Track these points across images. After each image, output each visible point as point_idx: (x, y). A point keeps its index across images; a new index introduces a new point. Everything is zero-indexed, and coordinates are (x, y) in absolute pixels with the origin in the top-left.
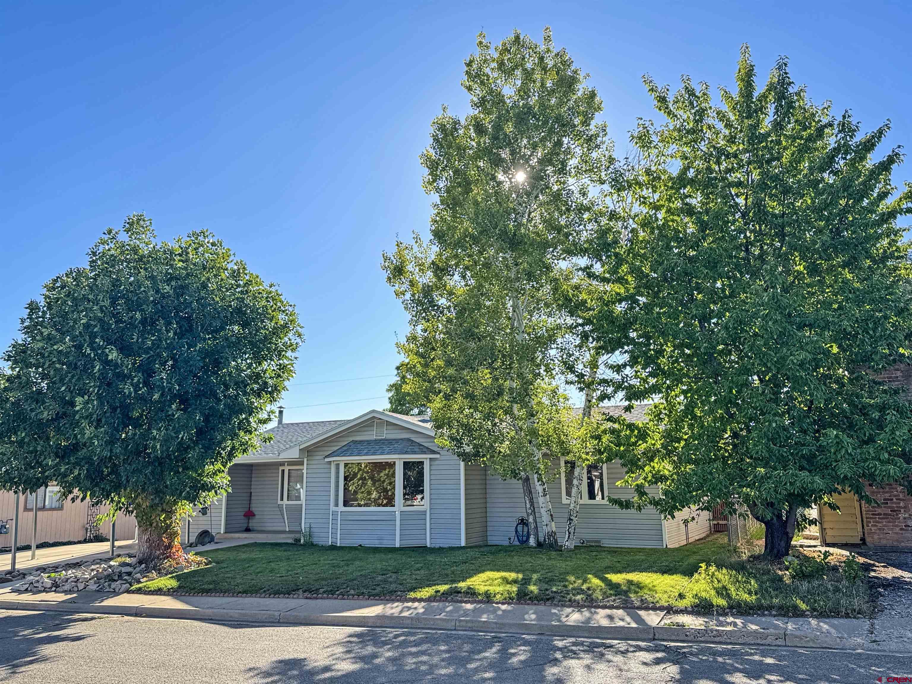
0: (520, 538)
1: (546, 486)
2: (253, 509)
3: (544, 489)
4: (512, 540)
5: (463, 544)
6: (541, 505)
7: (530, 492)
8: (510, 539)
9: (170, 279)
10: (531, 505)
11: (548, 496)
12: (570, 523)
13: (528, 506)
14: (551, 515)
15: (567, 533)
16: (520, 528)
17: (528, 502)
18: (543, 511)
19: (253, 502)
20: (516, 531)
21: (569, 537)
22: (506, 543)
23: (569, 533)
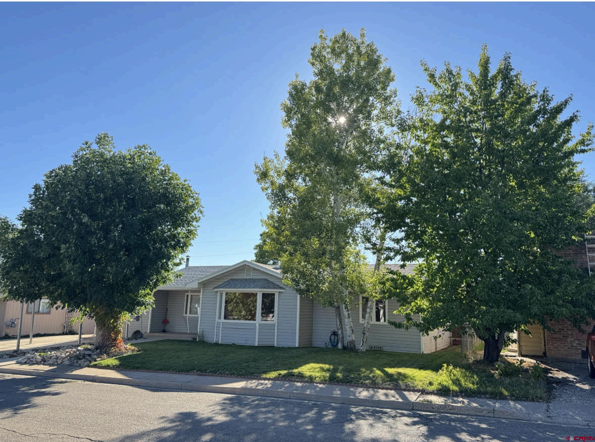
0: (333, 344)
1: (350, 312)
2: (168, 319)
3: (349, 314)
4: (327, 344)
5: (297, 345)
6: (346, 323)
7: (340, 315)
8: (326, 344)
9: (123, 173)
10: (340, 323)
11: (351, 318)
12: (364, 336)
13: (338, 324)
14: (353, 330)
15: (362, 342)
16: (333, 337)
17: (338, 321)
18: (347, 327)
19: (168, 314)
20: (330, 339)
21: (363, 344)
22: (323, 346)
23: (363, 342)
